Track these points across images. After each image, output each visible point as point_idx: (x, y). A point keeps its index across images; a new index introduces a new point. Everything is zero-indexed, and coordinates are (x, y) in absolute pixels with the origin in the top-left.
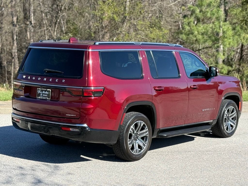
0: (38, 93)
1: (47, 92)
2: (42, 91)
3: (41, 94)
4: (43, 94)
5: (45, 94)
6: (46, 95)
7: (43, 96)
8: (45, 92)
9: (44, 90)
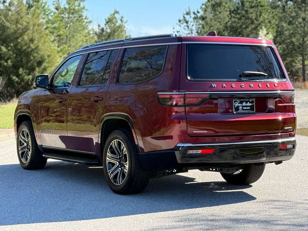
0: (236, 107)
1: (250, 103)
2: (241, 103)
3: (240, 108)
4: (243, 107)
5: (247, 106)
6: (248, 108)
7: (244, 110)
8: (247, 103)
9: (245, 101)
